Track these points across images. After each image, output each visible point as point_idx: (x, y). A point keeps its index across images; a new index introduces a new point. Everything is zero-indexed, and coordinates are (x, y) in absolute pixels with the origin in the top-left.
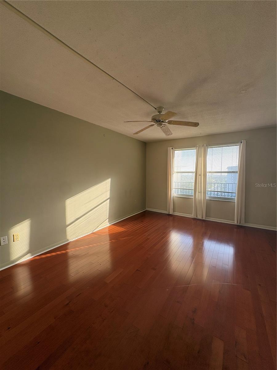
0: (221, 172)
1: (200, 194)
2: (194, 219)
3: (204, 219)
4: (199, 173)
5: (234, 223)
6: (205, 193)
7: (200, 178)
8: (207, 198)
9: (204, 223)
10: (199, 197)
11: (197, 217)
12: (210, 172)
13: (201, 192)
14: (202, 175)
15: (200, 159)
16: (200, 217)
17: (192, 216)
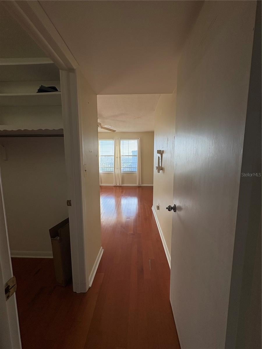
0: (129, 156)
1: (117, 170)
2: (115, 186)
3: (121, 185)
4: (116, 156)
5: (136, 185)
6: (120, 169)
7: (117, 160)
8: (122, 172)
9: (121, 188)
10: (117, 172)
11: (116, 185)
12: (123, 156)
13: (118, 169)
14: (118, 157)
15: (116, 147)
16: (118, 185)
17: (114, 184)
